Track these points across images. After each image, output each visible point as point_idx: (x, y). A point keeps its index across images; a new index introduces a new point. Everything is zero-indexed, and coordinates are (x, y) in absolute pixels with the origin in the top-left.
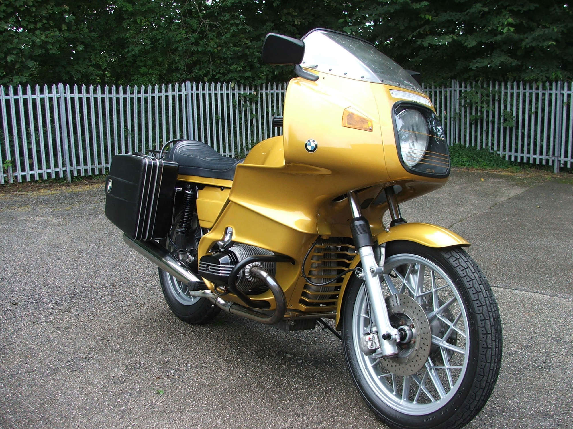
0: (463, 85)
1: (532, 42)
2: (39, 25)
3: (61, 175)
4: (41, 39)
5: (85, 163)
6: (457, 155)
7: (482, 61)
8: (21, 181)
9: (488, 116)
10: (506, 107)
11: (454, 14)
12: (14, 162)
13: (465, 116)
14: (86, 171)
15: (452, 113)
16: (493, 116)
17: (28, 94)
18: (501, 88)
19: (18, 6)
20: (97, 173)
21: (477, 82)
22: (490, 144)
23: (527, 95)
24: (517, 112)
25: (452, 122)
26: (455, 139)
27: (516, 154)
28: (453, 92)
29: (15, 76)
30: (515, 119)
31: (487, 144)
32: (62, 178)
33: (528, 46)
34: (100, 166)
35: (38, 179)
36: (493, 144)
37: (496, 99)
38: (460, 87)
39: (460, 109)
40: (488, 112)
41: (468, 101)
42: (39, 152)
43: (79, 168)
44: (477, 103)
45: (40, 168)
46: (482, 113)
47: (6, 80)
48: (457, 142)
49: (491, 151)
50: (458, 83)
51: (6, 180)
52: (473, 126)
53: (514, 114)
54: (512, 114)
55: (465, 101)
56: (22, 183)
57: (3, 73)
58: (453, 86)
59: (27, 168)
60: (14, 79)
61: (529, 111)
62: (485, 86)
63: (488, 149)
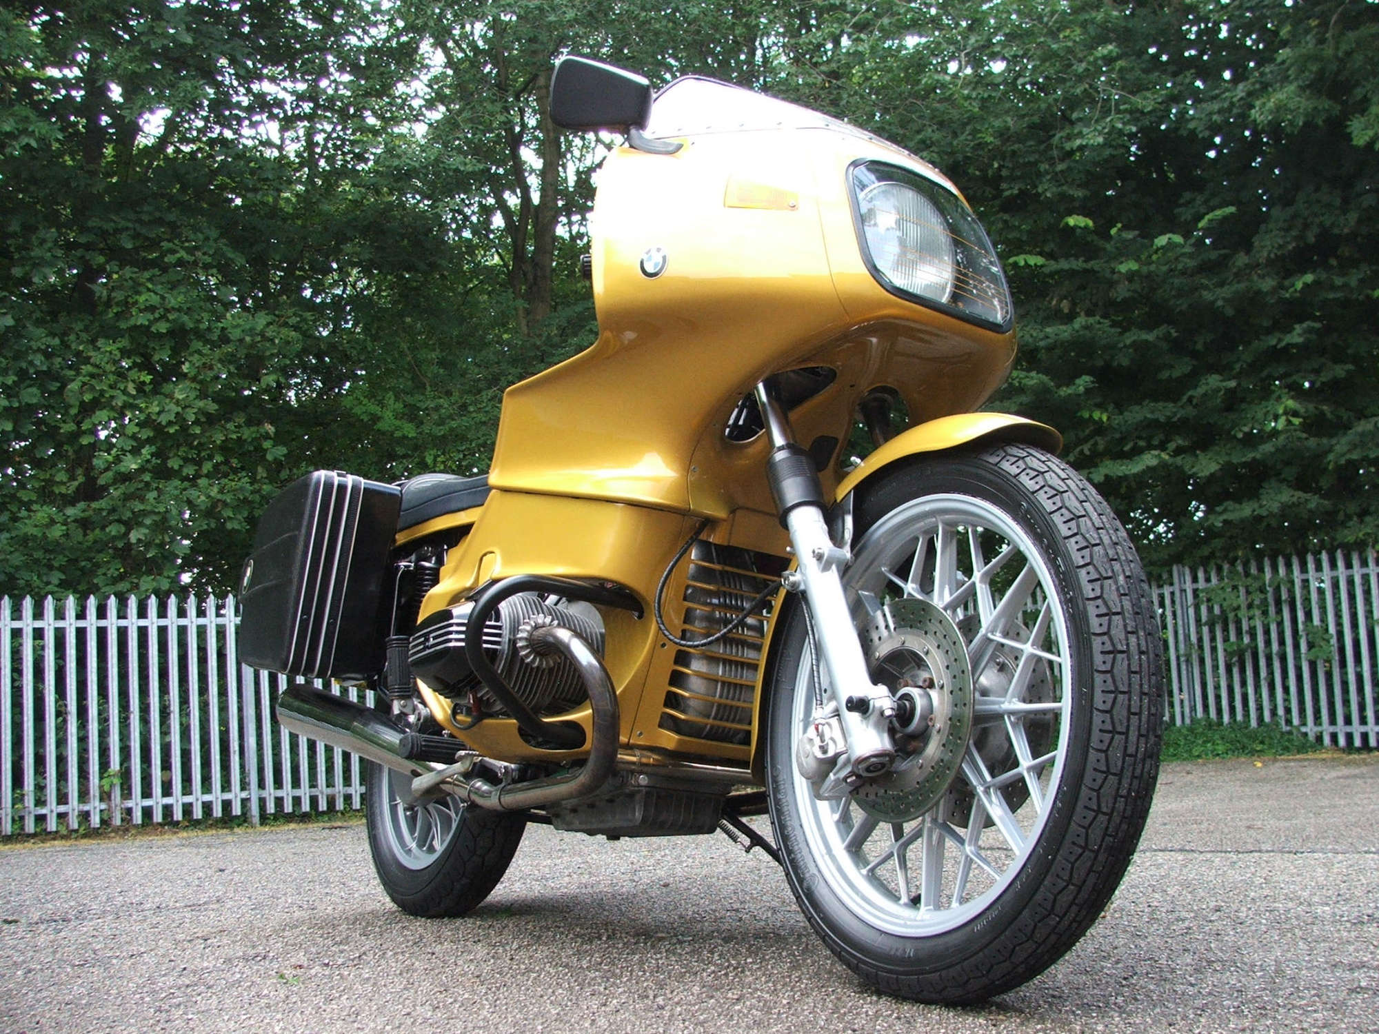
0: (1201, 575)
1: (1349, 451)
2: (207, 467)
3: (237, 810)
4: (209, 497)
5: (296, 783)
6: (1200, 742)
7: (1237, 506)
8: (140, 822)
9: (1268, 643)
10: (1308, 615)
11: (1160, 405)
12: (126, 774)
13: (1214, 649)
14: (297, 801)
15: (1182, 646)
16: (1282, 642)
17: (169, 615)
18: (1292, 571)
19: (164, 423)
20: (323, 806)
21: (1232, 563)
22: (1281, 711)
23: (1358, 580)
24: (1339, 624)
25: (1183, 667)
26: (1193, 709)
27: (1348, 729)
28: (1177, 594)
29: (144, 578)
30: (1334, 641)
31: (1274, 712)
32: (237, 817)
33: (1343, 461)
34: (330, 791)
35: (180, 818)
36: (1288, 710)
37: (1283, 600)
38: (1195, 579)
39: (1199, 633)
40: (1267, 632)
41: (1217, 610)
42: (186, 755)
43: (279, 793)
44: (1239, 608)
45: (187, 790)
46: (1252, 633)
47: (123, 586)
48: (1200, 713)
49: (1285, 728)
50: (1187, 571)
51: (106, 818)
52: (1235, 671)
53: (1332, 629)
54: (1327, 630)
55: (1210, 609)
56: (143, 825)
57: (118, 570)
58: (1176, 580)
59: (157, 789)
60: (141, 583)
61: (1367, 618)
62: (1253, 571)
63: (1277, 724)
